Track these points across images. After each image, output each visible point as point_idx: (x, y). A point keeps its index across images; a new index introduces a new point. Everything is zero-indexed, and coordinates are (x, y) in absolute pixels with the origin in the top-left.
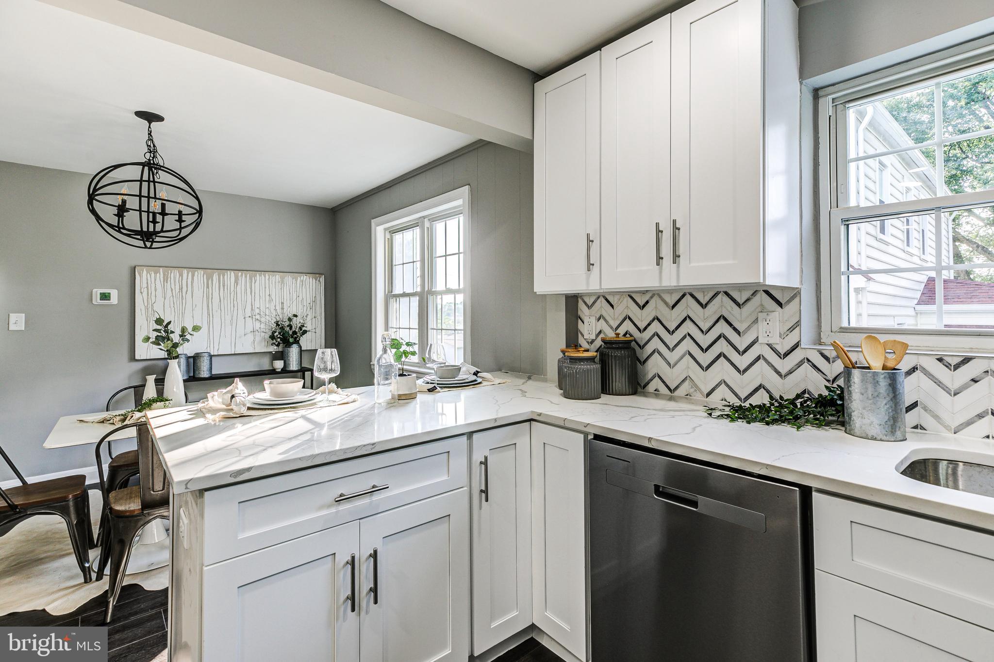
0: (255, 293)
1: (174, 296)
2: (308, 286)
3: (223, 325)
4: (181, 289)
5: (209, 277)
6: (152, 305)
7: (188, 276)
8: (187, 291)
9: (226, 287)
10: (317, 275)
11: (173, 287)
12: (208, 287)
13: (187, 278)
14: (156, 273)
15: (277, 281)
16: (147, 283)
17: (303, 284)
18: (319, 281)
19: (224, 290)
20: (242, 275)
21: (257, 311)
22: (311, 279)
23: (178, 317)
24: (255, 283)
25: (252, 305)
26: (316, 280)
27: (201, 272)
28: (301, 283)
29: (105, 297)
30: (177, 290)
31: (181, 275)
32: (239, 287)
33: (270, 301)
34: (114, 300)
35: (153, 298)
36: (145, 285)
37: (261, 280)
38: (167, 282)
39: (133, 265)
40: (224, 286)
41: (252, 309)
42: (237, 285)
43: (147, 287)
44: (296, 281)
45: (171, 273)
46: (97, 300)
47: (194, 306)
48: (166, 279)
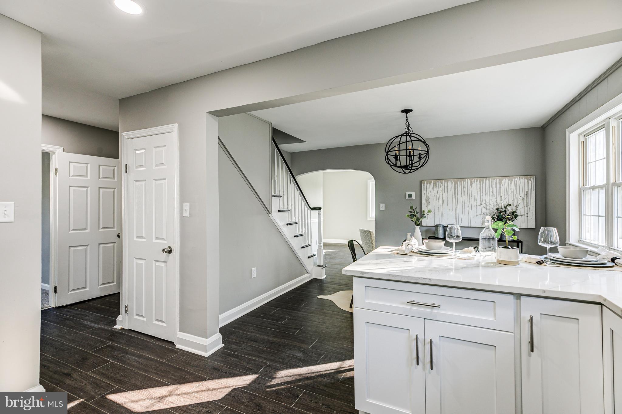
0: (482, 191)
1: (438, 194)
2: (521, 185)
3: (464, 210)
4: (442, 190)
5: (456, 183)
6: (429, 199)
7: (445, 184)
8: (445, 191)
9: (465, 188)
10: (529, 176)
11: (438, 190)
12: (455, 189)
13: (445, 185)
14: (430, 183)
15: (497, 183)
16: (427, 188)
17: (517, 183)
18: (531, 180)
19: (464, 190)
20: (474, 181)
21: (484, 202)
22: (523, 179)
23: (441, 205)
24: (482, 185)
25: (481, 198)
26: (527, 180)
27: (452, 181)
28: (515, 183)
29: (410, 196)
30: (440, 191)
31: (442, 183)
32: (473, 188)
33: (492, 196)
34: (414, 197)
35: (429, 196)
36: (425, 190)
37: (486, 183)
38: (435, 188)
39: (421, 180)
40: (464, 188)
41: (481, 201)
42: (471, 187)
43: (427, 190)
44: (512, 181)
45: (437, 182)
46: (407, 198)
47: (448, 200)
48: (434, 186)
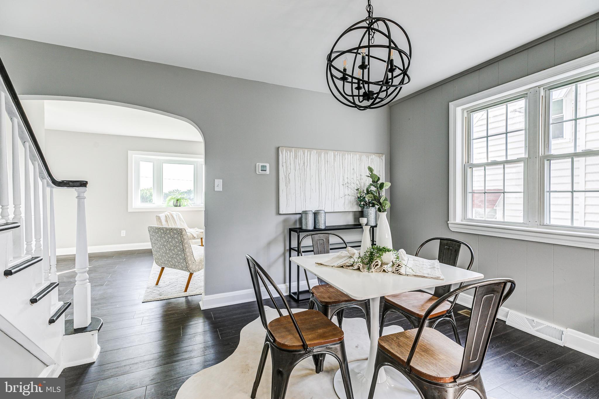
0: (345, 167)
1: (300, 168)
2: (375, 163)
3: (327, 191)
4: (304, 163)
5: (320, 155)
6: (289, 175)
7: (307, 154)
8: (307, 165)
9: (328, 163)
10: (381, 155)
11: (300, 162)
12: (319, 163)
13: (307, 156)
14: (290, 152)
15: (357, 160)
16: (286, 159)
17: (372, 161)
18: (382, 159)
19: (327, 165)
20: (337, 154)
21: (346, 180)
22: (377, 158)
23: (303, 184)
24: (345, 160)
25: (343, 176)
26: (380, 158)
27: (315, 151)
28: (371, 161)
29: (264, 169)
30: (302, 165)
31: (304, 154)
32: (336, 163)
33: (353, 174)
34: (268, 172)
35: (289, 170)
36: (284, 161)
37: (348, 157)
38: (296, 159)
39: (277, 146)
40: (327, 162)
41: (343, 180)
42: (335, 161)
43: (286, 162)
44: (368, 158)
45: (298, 152)
46: (259, 171)
47: (311, 177)
48: (296, 157)
